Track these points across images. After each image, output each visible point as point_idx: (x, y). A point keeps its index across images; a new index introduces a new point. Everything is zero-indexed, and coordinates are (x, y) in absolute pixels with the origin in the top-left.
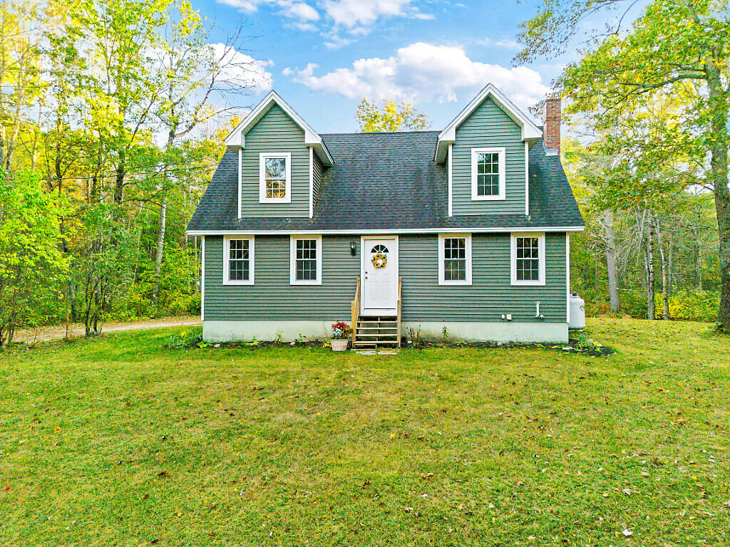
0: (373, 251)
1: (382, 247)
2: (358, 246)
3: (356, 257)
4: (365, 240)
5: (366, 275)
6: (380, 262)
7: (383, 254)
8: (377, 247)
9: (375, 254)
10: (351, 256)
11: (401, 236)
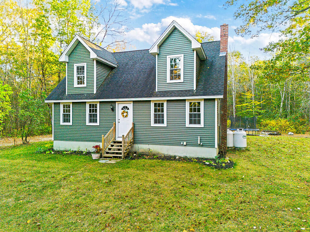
0: (122, 109)
1: (126, 107)
2: (115, 107)
3: (114, 112)
4: (118, 104)
5: (119, 121)
6: (125, 114)
7: (126, 110)
8: (124, 107)
9: (123, 111)
10: (112, 112)
11: (134, 101)
